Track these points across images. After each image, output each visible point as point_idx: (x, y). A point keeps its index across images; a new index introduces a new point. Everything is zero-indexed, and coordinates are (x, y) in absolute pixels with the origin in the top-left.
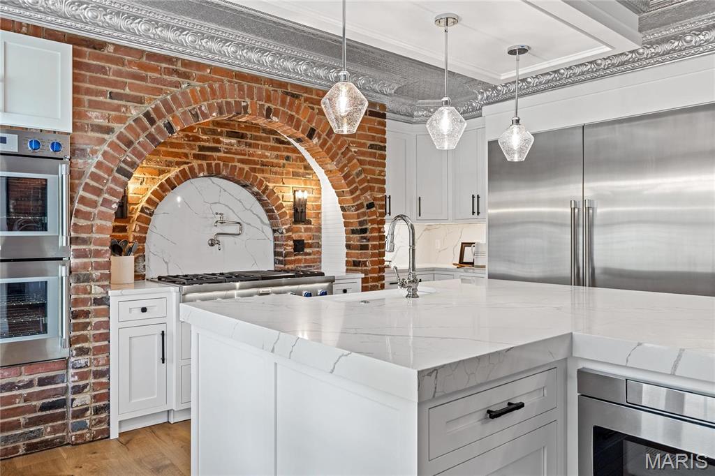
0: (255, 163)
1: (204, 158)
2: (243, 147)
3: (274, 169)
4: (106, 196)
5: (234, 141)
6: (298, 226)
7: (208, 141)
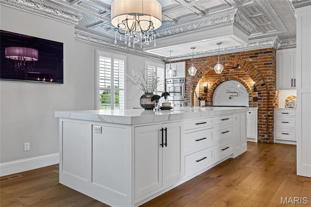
0: (240, 75)
1: (225, 76)
2: (236, 71)
3: (246, 76)
4: (190, 89)
5: (233, 70)
6: (256, 92)
7: (226, 71)
